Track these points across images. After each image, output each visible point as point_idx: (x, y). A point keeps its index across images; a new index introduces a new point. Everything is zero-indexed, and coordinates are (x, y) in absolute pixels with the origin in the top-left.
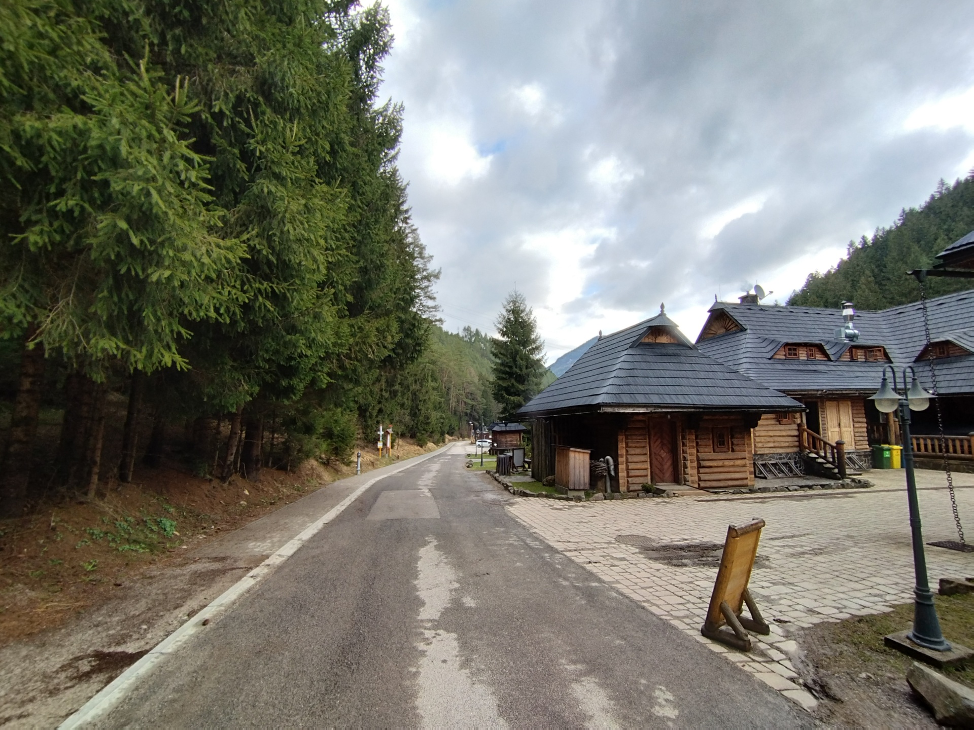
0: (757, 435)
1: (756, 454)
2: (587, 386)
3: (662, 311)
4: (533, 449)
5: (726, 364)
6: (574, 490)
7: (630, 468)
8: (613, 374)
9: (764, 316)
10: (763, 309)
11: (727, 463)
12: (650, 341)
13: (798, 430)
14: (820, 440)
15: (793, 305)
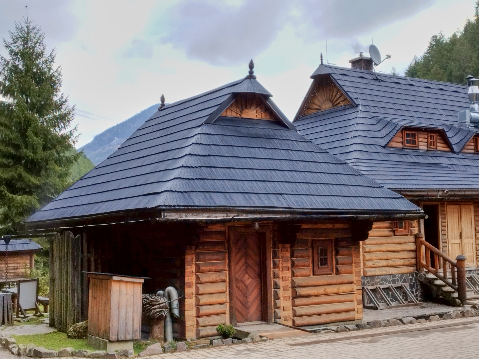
0: (367, 250)
1: (365, 276)
2: (142, 180)
3: (251, 73)
4: (52, 280)
5: (332, 152)
6: (118, 341)
7: (201, 302)
8: (182, 162)
9: (380, 88)
10: (378, 79)
11: (330, 289)
12: (234, 114)
13: (415, 243)
14: (439, 255)
15: (413, 76)
